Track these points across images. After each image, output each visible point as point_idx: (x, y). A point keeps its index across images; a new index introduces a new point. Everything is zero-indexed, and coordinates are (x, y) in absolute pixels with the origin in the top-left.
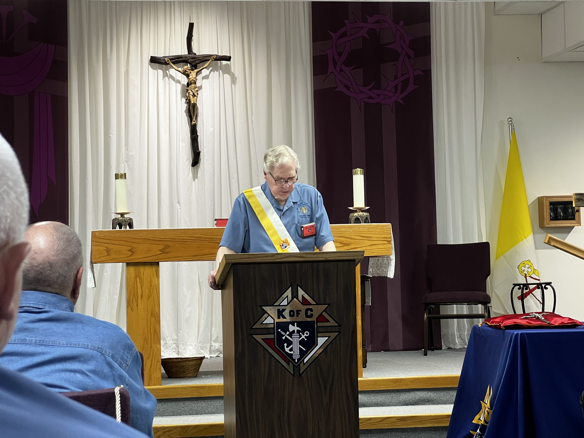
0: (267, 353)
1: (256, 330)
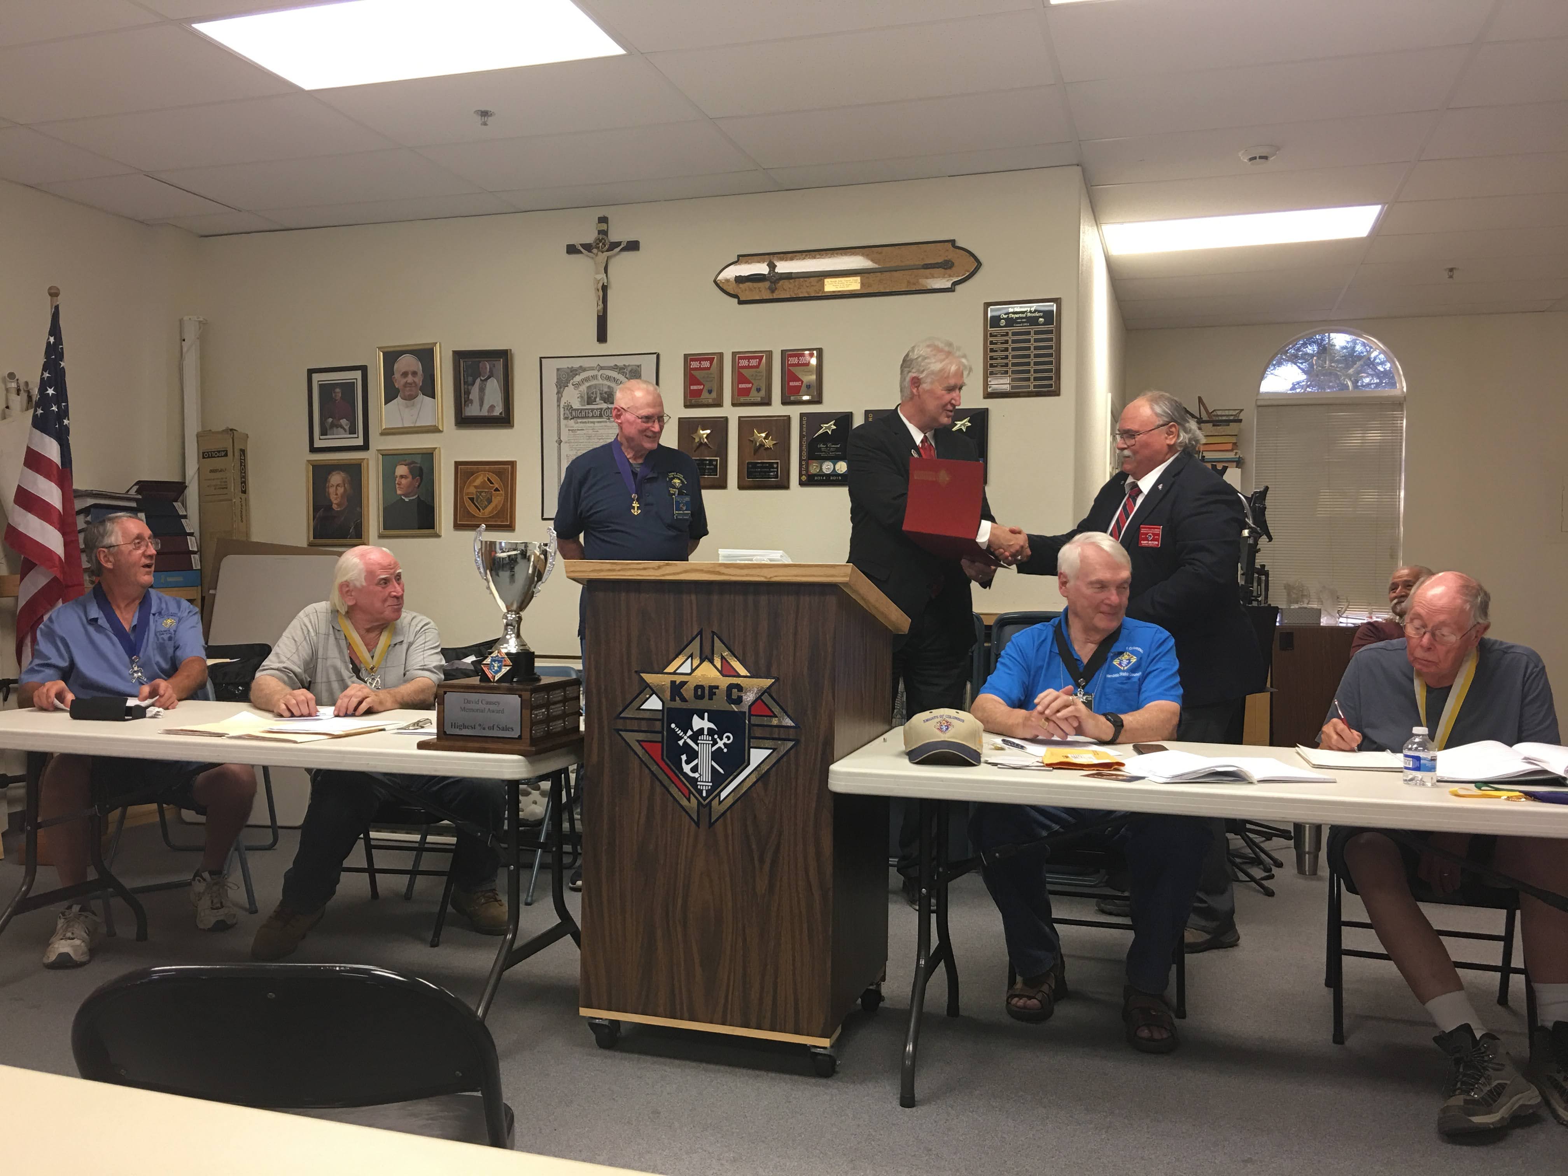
0: (647, 771)
1: (628, 721)
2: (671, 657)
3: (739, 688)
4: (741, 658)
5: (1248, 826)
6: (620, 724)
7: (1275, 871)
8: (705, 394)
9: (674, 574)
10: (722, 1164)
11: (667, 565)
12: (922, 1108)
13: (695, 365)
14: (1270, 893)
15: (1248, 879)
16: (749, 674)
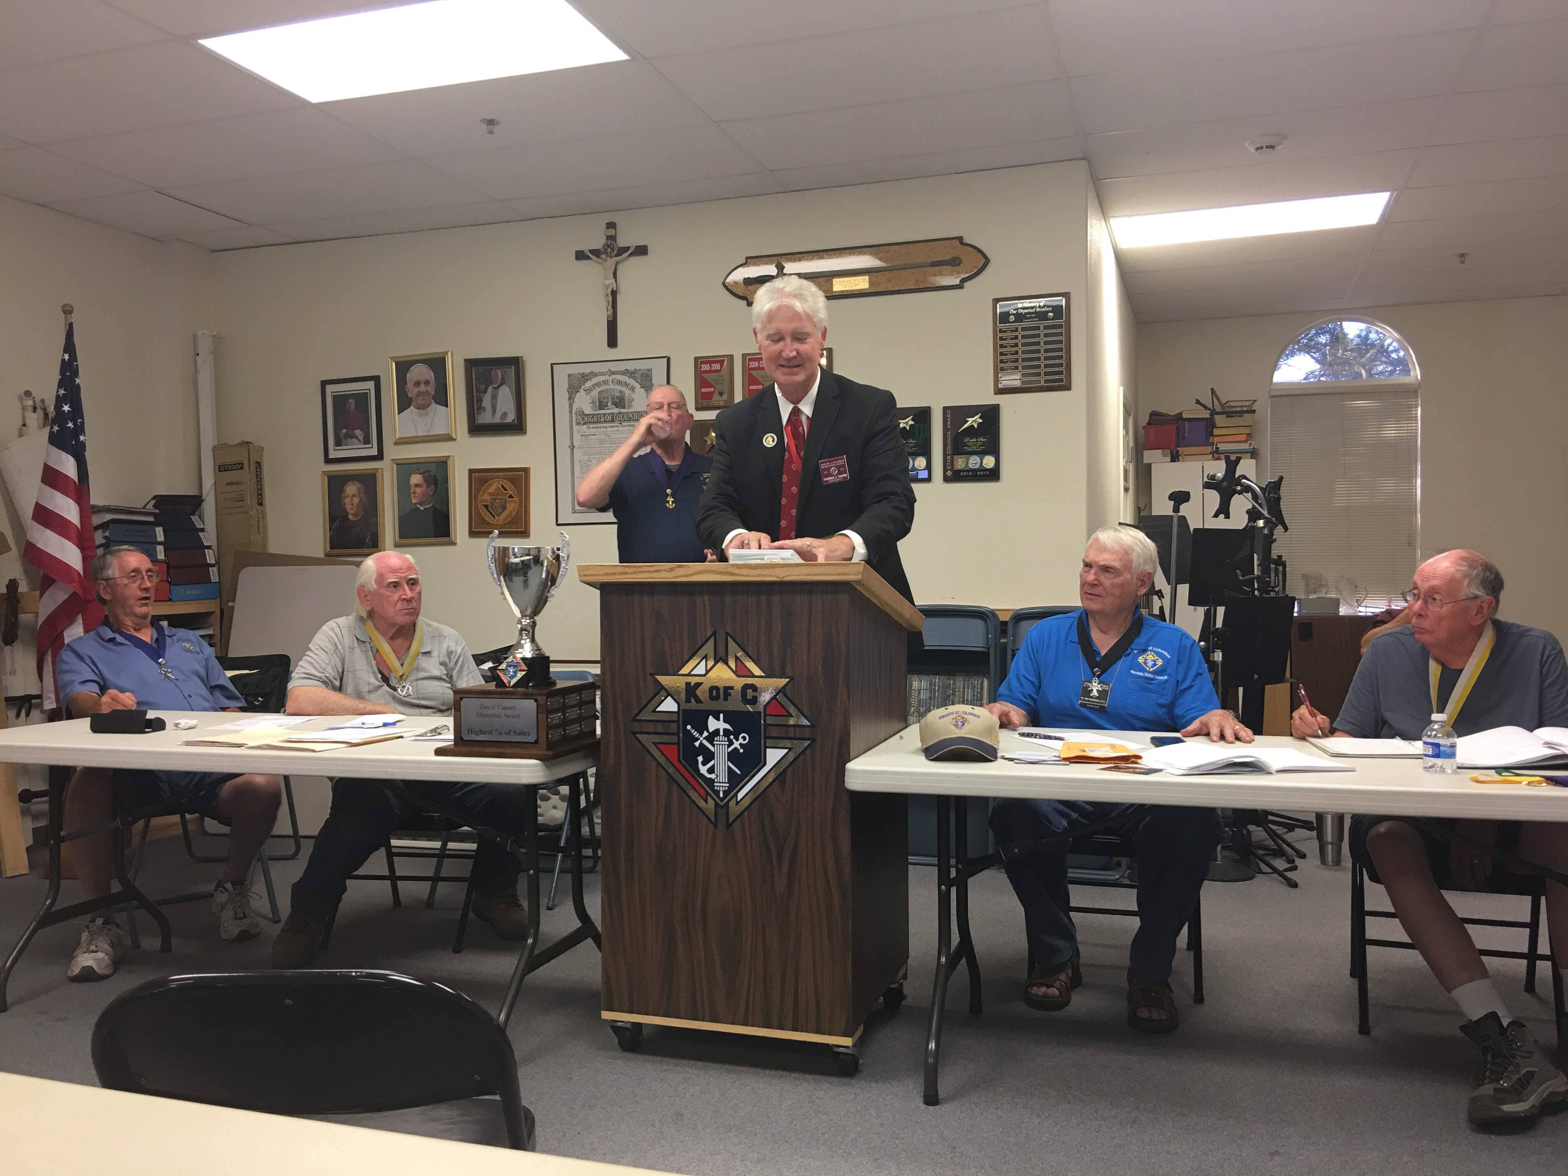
1: (643, 723)
2: (685, 660)
3: (754, 687)
4: (755, 658)
5: (1270, 818)
6: (636, 727)
7: (1298, 862)
8: (716, 397)
9: (686, 576)
10: (746, 1165)
11: (680, 566)
12: (946, 1106)
13: (705, 367)
14: (1294, 885)
15: (1272, 871)
16: (763, 675)
